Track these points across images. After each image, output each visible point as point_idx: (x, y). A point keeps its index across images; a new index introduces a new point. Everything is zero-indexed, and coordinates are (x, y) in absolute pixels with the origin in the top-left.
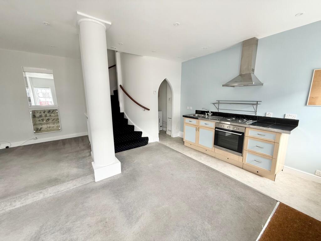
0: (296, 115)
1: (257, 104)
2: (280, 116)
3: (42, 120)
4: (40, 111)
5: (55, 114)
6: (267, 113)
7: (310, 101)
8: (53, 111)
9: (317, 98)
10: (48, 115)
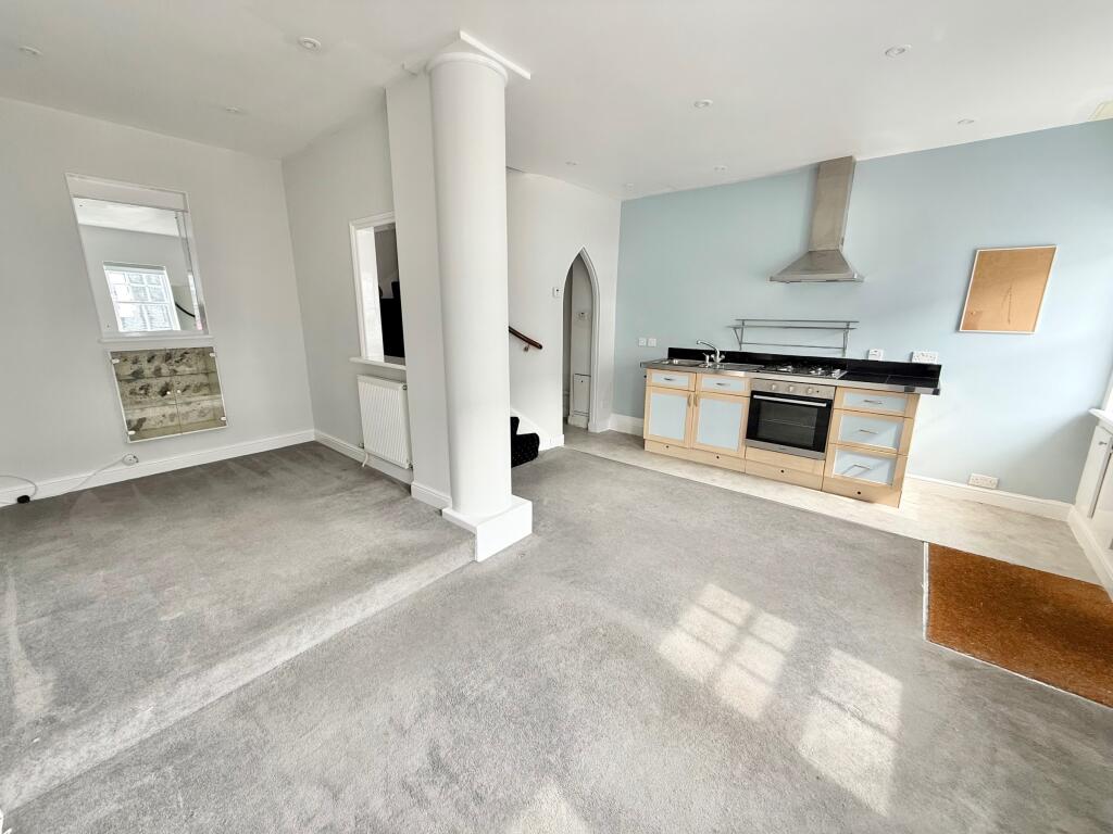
0: (937, 353)
1: (846, 327)
2: (902, 359)
3: (141, 389)
4: (133, 355)
5: (190, 367)
6: (872, 351)
7: (966, 322)
8: (183, 356)
9: (979, 313)
10: (165, 370)
